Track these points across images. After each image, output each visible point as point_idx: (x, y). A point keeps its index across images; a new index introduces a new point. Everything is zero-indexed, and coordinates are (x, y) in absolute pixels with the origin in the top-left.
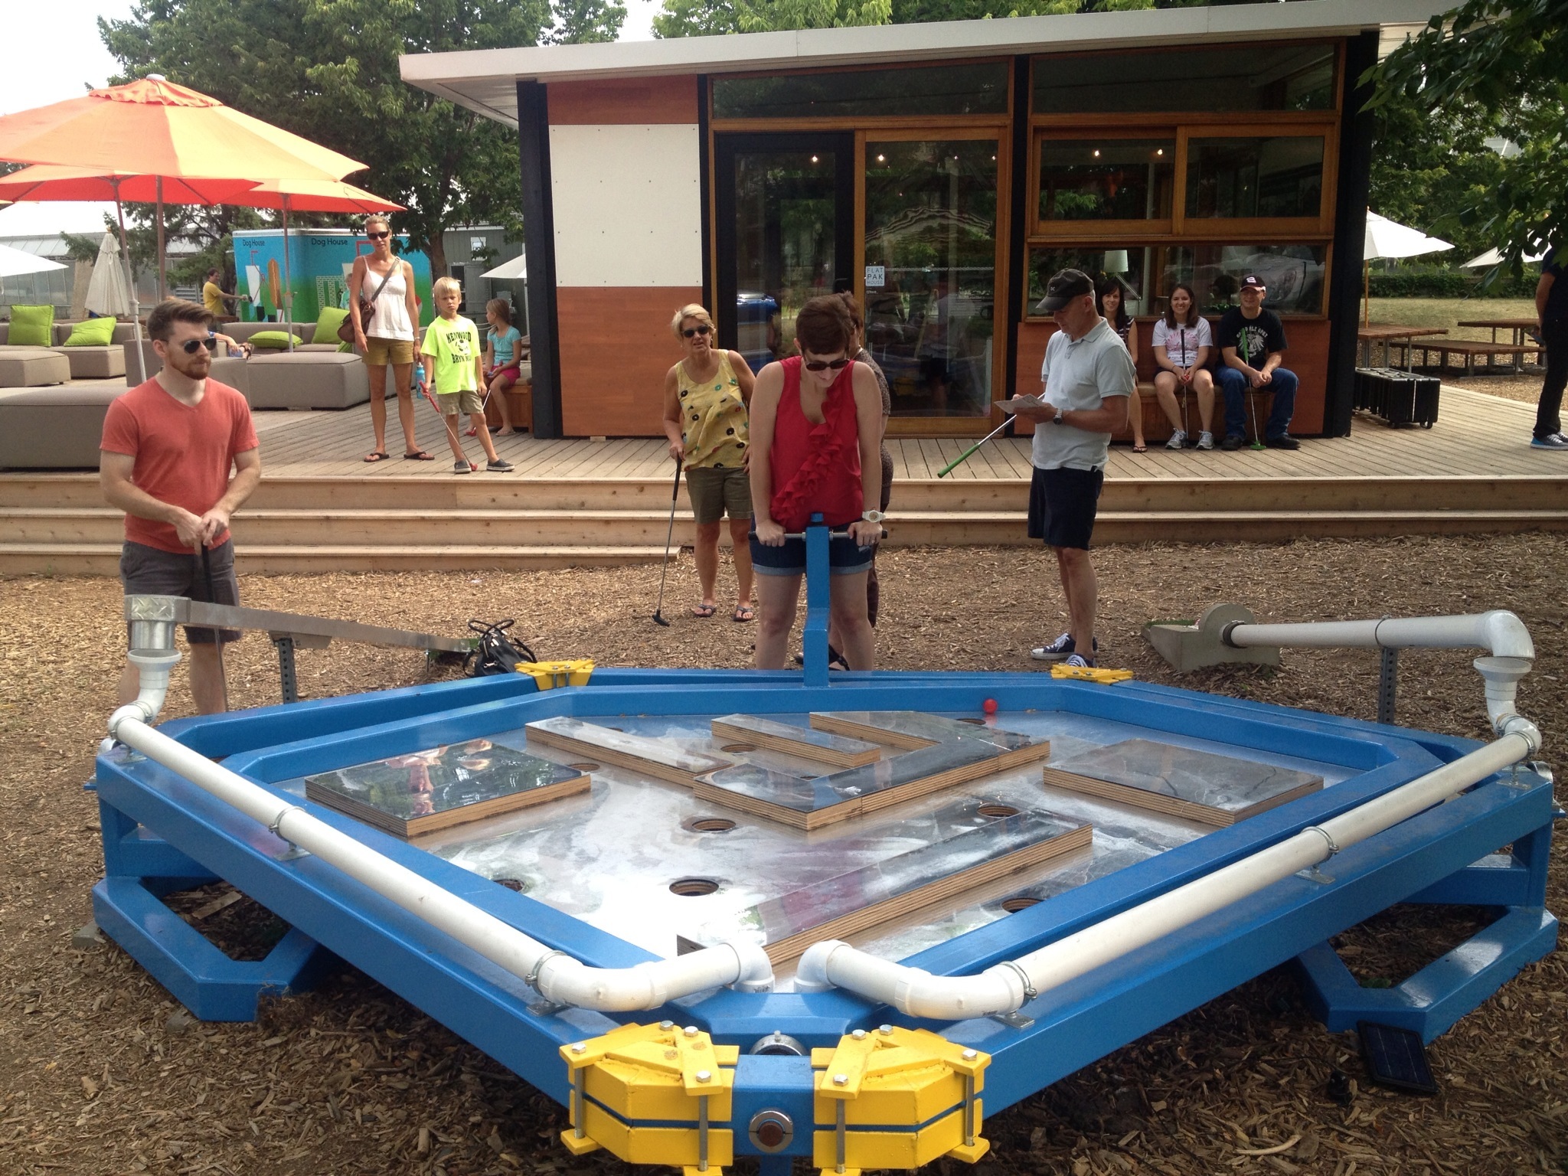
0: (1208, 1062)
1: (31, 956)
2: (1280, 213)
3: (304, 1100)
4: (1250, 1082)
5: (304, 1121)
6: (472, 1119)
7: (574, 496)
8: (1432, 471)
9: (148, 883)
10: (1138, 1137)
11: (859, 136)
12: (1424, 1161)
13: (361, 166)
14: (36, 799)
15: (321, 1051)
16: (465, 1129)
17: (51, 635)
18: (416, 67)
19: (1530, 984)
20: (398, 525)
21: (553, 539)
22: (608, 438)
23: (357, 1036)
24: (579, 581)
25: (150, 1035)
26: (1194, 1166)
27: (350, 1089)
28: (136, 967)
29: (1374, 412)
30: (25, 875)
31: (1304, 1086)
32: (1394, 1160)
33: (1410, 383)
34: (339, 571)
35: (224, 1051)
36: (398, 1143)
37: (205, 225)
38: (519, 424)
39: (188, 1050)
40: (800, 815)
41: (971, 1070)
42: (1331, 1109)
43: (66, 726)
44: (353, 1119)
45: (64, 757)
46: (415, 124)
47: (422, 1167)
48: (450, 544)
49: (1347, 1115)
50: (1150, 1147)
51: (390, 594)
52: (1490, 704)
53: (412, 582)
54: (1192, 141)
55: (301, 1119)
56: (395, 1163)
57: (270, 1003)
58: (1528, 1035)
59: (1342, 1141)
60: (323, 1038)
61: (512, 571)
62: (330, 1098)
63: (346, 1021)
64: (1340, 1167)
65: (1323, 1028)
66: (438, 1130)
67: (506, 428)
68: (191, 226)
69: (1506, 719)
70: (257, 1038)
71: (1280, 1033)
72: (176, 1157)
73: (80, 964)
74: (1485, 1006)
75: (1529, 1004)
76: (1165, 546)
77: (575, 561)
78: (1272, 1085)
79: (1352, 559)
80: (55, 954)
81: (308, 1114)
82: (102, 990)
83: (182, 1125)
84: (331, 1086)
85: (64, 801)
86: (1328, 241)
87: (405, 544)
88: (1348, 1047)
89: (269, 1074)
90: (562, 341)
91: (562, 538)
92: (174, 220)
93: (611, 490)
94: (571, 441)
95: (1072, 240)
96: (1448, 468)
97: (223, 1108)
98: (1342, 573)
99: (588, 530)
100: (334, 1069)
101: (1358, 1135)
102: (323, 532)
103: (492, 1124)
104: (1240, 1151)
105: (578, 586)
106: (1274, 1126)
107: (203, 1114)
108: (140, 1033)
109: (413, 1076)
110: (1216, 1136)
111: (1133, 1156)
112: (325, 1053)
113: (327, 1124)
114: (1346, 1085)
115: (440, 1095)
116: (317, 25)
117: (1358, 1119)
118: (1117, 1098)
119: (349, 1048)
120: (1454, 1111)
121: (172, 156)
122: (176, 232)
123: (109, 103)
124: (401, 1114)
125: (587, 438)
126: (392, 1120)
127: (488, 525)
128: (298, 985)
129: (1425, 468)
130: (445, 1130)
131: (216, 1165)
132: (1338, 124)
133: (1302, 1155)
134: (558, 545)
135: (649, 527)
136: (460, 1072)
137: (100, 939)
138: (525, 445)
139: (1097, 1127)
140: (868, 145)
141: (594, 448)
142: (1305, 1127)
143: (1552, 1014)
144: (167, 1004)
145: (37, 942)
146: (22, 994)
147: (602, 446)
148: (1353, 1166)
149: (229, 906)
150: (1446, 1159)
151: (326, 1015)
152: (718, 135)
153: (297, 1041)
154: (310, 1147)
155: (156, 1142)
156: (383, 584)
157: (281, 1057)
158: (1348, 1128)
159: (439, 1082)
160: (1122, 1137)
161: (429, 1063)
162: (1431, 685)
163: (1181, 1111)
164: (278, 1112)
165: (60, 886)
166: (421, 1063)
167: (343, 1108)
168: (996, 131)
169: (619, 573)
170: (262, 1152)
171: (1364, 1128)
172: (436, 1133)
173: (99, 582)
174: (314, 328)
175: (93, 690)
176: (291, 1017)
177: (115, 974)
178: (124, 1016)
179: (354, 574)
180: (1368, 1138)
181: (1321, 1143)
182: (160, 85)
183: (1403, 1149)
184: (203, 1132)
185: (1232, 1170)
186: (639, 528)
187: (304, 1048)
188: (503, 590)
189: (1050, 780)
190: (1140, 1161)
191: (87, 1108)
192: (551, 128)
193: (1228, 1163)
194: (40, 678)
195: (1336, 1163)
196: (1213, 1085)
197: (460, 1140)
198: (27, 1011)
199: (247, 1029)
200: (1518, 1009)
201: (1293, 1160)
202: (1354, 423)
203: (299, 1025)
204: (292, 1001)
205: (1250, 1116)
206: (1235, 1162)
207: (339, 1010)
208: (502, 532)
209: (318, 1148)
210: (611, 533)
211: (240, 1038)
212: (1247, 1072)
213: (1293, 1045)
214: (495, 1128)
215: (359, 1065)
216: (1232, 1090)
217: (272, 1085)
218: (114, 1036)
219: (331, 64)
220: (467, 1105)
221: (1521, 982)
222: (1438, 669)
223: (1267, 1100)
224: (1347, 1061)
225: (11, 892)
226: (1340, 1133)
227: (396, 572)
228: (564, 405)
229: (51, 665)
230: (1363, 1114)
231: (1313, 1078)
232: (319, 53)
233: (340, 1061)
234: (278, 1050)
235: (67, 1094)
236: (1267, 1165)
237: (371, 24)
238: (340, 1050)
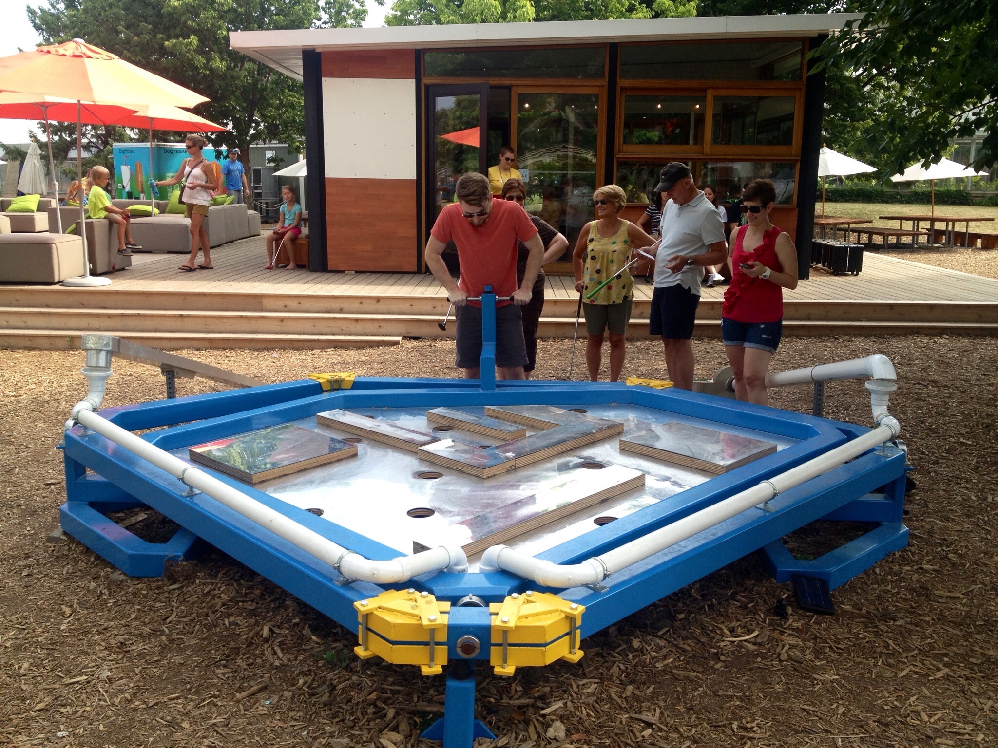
0: (709, 597)
1: (21, 548)
2: (770, 143)
3: (194, 615)
4: (732, 606)
5: (195, 626)
6: (294, 621)
7: (336, 305)
8: (856, 298)
9: (92, 505)
10: (668, 631)
11: (514, 90)
12: (827, 645)
13: (204, 99)
14: (13, 469)
15: (203, 590)
16: (290, 626)
17: (11, 381)
18: (240, 40)
19: (892, 562)
20: (225, 320)
21: (323, 330)
22: (356, 272)
23: (223, 583)
24: (339, 356)
25: (100, 585)
26: (700, 645)
27: (222, 609)
28: (88, 551)
29: (824, 266)
30: (12, 507)
31: (762, 608)
32: (809, 644)
33: (845, 248)
34: (189, 348)
35: (145, 592)
36: (251, 634)
37: (94, 140)
38: (300, 263)
39: (123, 592)
40: (479, 470)
41: (574, 615)
42: (777, 620)
43: (26, 431)
44: (224, 624)
45: (27, 447)
46: (232, 77)
47: (266, 646)
48: (258, 333)
49: (785, 623)
50: (675, 636)
51: (221, 361)
52: (873, 407)
53: (234, 355)
54: (716, 98)
55: (193, 625)
56: (250, 644)
57: (172, 566)
58: (889, 588)
59: (782, 635)
60: (204, 584)
61: (297, 349)
62: (210, 614)
63: (216, 576)
64: (780, 646)
65: (774, 581)
66: (274, 627)
67: (291, 265)
68: (85, 141)
69: (881, 417)
70: (164, 585)
71: (749, 583)
72: (122, 643)
73: (53, 551)
74: (866, 572)
75: (891, 572)
76: (696, 340)
77: (337, 343)
78: (744, 607)
79: (807, 348)
80: (36, 547)
81: (197, 622)
82: (68, 564)
83: (123, 628)
84: (209, 608)
85: (30, 469)
86: (797, 160)
87: (230, 332)
88: (788, 590)
89: (173, 603)
90: (328, 211)
91: (329, 330)
92: (74, 136)
93: (359, 301)
94: (332, 274)
95: (642, 156)
96: (865, 297)
97: (146, 620)
98: (800, 355)
99: (345, 326)
100: (211, 599)
101: (791, 632)
102: (178, 324)
103: (305, 624)
104: (724, 639)
105: (339, 358)
106: (744, 628)
107: (135, 624)
108: (93, 585)
109: (257, 603)
110: (712, 631)
111: (666, 640)
112: (205, 592)
113: (209, 627)
114: (784, 609)
115: (274, 612)
116: (171, 15)
117: (791, 625)
118: (657, 613)
119: (219, 589)
120: (845, 622)
121: (89, 89)
122: (74, 143)
123: (49, 55)
124: (252, 621)
125: (344, 272)
126: (246, 624)
127: (282, 321)
128: (188, 555)
129: (852, 297)
130: (279, 627)
131: (146, 647)
132: (804, 90)
133: (759, 640)
134: (326, 334)
135: (382, 324)
136: (285, 600)
137: (65, 538)
138: (304, 275)
139: (646, 626)
140: (519, 95)
141: (347, 278)
142: (762, 628)
143: (903, 577)
144: (108, 569)
145: (24, 541)
146: (20, 566)
147: (353, 276)
148: (787, 647)
149: (141, 521)
150: (839, 644)
151: (205, 573)
152: (427, 87)
153: (187, 586)
154: (199, 639)
155: (109, 636)
156: (217, 356)
157: (179, 594)
158: (785, 629)
159: (272, 606)
160: (660, 630)
161: (266, 597)
162: (849, 415)
163: (693, 619)
164: (179, 622)
165: (33, 513)
166: (262, 596)
167: (218, 619)
168: (597, 88)
169: (364, 351)
170: (172, 641)
171: (794, 629)
172: (273, 629)
173: (37, 353)
174: (167, 204)
175: (40, 412)
176: (185, 573)
177: (75, 555)
178: (82, 577)
179: (198, 349)
180: (796, 634)
181: (770, 636)
182: (82, 46)
183: (815, 639)
184: (137, 632)
185: (721, 648)
186: (376, 324)
187: (193, 589)
188: (292, 360)
189: (623, 447)
190: (669, 642)
191: (66, 621)
192: (323, 79)
193: (718, 644)
194: (6, 405)
195: (778, 645)
196: (711, 607)
197: (287, 632)
198: (24, 574)
199: (158, 581)
200: (884, 575)
201: (754, 644)
202: (811, 271)
203: (189, 578)
204: (185, 563)
205: (731, 622)
206: (722, 644)
207: (212, 571)
208: (291, 326)
209: (204, 639)
210: (359, 327)
211: (154, 585)
212: (731, 601)
213: (755, 588)
214: (307, 626)
215: (226, 597)
216: (722, 610)
217: (174, 609)
218: (78, 586)
219: (181, 39)
220: (290, 614)
221: (887, 561)
222: (853, 407)
223: (741, 614)
224: (786, 597)
225: (5, 516)
226: (781, 631)
227: (224, 349)
228: (329, 251)
229: (12, 398)
230: (794, 622)
231: (767, 604)
232: (171, 31)
233: (214, 595)
234: (177, 591)
235: (53, 615)
236: (740, 645)
237: (205, 14)
238: (214, 590)
